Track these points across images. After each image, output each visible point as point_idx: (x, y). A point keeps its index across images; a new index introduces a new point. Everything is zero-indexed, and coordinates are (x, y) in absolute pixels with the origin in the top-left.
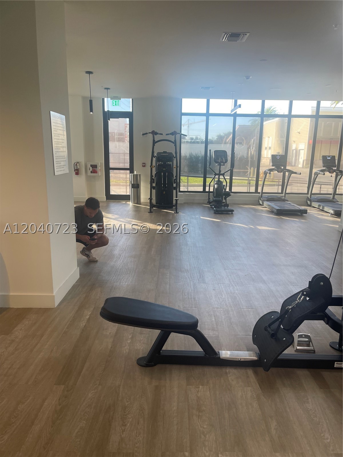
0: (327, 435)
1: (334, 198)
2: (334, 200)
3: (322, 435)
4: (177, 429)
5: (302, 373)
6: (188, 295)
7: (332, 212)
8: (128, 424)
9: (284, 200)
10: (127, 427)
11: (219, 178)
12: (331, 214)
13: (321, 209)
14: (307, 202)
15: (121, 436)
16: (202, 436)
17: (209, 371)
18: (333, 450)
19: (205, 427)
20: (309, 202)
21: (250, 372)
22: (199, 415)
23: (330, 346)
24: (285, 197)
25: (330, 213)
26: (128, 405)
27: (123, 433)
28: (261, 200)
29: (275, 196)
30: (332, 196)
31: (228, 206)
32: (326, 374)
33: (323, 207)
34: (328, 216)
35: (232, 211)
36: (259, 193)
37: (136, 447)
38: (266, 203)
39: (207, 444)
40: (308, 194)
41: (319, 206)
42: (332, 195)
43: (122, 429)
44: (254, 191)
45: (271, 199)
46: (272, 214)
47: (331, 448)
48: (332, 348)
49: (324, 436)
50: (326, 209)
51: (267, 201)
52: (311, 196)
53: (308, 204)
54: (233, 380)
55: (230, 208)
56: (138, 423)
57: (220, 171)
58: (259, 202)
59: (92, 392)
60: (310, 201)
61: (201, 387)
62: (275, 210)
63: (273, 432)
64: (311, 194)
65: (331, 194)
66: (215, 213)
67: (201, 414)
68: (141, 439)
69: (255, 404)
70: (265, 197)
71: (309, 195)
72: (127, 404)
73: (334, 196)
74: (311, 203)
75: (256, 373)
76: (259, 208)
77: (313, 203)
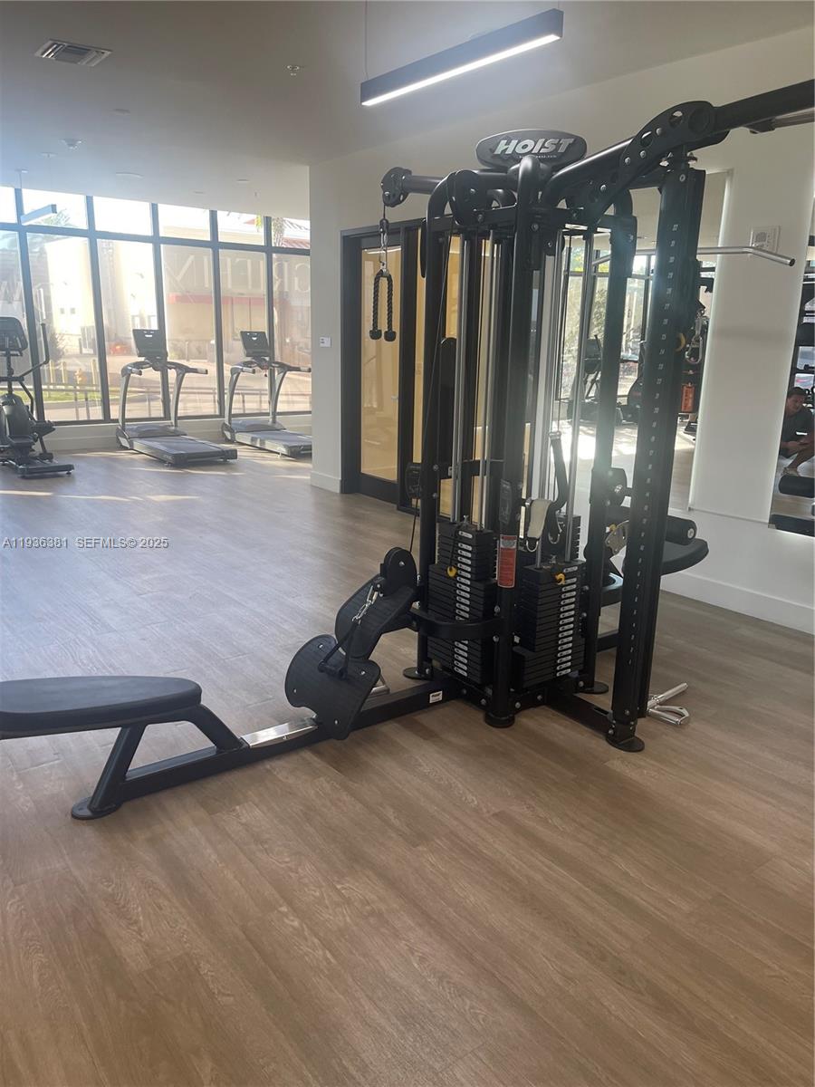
0: (470, 797)
1: (274, 422)
2: (276, 426)
3: (464, 799)
4: (241, 883)
5: (389, 729)
6: (93, 663)
7: (284, 451)
8: (141, 918)
9: (176, 434)
10: (142, 924)
11: (10, 389)
12: (282, 454)
13: (258, 445)
14: (224, 435)
15: (141, 941)
16: (292, 875)
17: (235, 778)
18: (488, 812)
19: (287, 860)
20: (228, 435)
21: (307, 755)
22: (266, 849)
23: (406, 676)
24: (176, 426)
25: (278, 453)
26: (113, 890)
27: (141, 936)
28: (125, 437)
29: (153, 426)
30: (270, 418)
31: (50, 457)
32: (424, 718)
33: (262, 442)
34: (277, 460)
35: (69, 468)
36: (116, 421)
37: (186, 942)
38: (138, 445)
39: (306, 880)
40: (221, 415)
41: (253, 439)
42: (271, 416)
43: (134, 931)
44: (101, 417)
45: (148, 431)
46: (164, 467)
47: (485, 810)
48: (409, 680)
49: (466, 799)
50: (268, 445)
51: (140, 438)
52: (230, 420)
53: (226, 438)
54: (287, 778)
55: (57, 462)
56: (161, 909)
57: (11, 371)
58: (120, 443)
59: (10, 903)
60: (231, 431)
61: (238, 807)
62: (170, 458)
63: (397, 823)
64: (231, 416)
65: (267, 414)
66: (24, 478)
67: (266, 846)
68: (185, 927)
69: (345, 797)
70: (132, 430)
71: (226, 419)
72: (110, 890)
73: (274, 418)
74: (233, 436)
75: (318, 753)
76: (122, 454)
77: (237, 435)
